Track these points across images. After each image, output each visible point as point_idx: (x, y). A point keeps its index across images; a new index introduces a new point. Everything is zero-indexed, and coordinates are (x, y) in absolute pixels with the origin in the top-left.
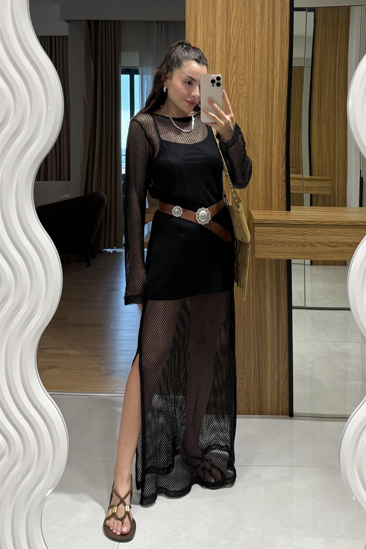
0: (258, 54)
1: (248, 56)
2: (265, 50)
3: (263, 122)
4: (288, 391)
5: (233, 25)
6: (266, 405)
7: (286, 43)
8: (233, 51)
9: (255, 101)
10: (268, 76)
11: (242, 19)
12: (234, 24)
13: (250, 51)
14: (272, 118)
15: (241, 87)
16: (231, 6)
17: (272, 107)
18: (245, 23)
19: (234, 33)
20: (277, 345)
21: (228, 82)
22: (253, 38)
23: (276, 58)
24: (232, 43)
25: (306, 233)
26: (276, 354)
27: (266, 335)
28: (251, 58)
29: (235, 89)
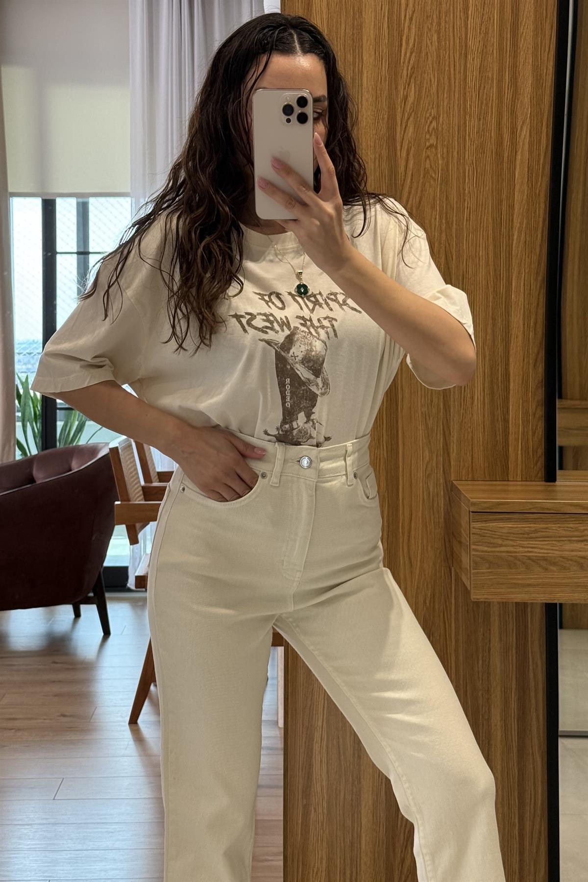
0: (474, 64)
1: (447, 68)
2: (493, 50)
3: (487, 249)
7: (548, 33)
8: (408, 55)
9: (464, 190)
10: (499, 123)
13: (451, 54)
14: (510, 237)
15: (429, 153)
17: (511, 207)
19: (411, 6)
20: (519, 823)
21: (394, 140)
22: (461, 18)
23: (521, 75)
24: (406, 31)
26: (516, 845)
28: (455, 74)
29: (414, 156)
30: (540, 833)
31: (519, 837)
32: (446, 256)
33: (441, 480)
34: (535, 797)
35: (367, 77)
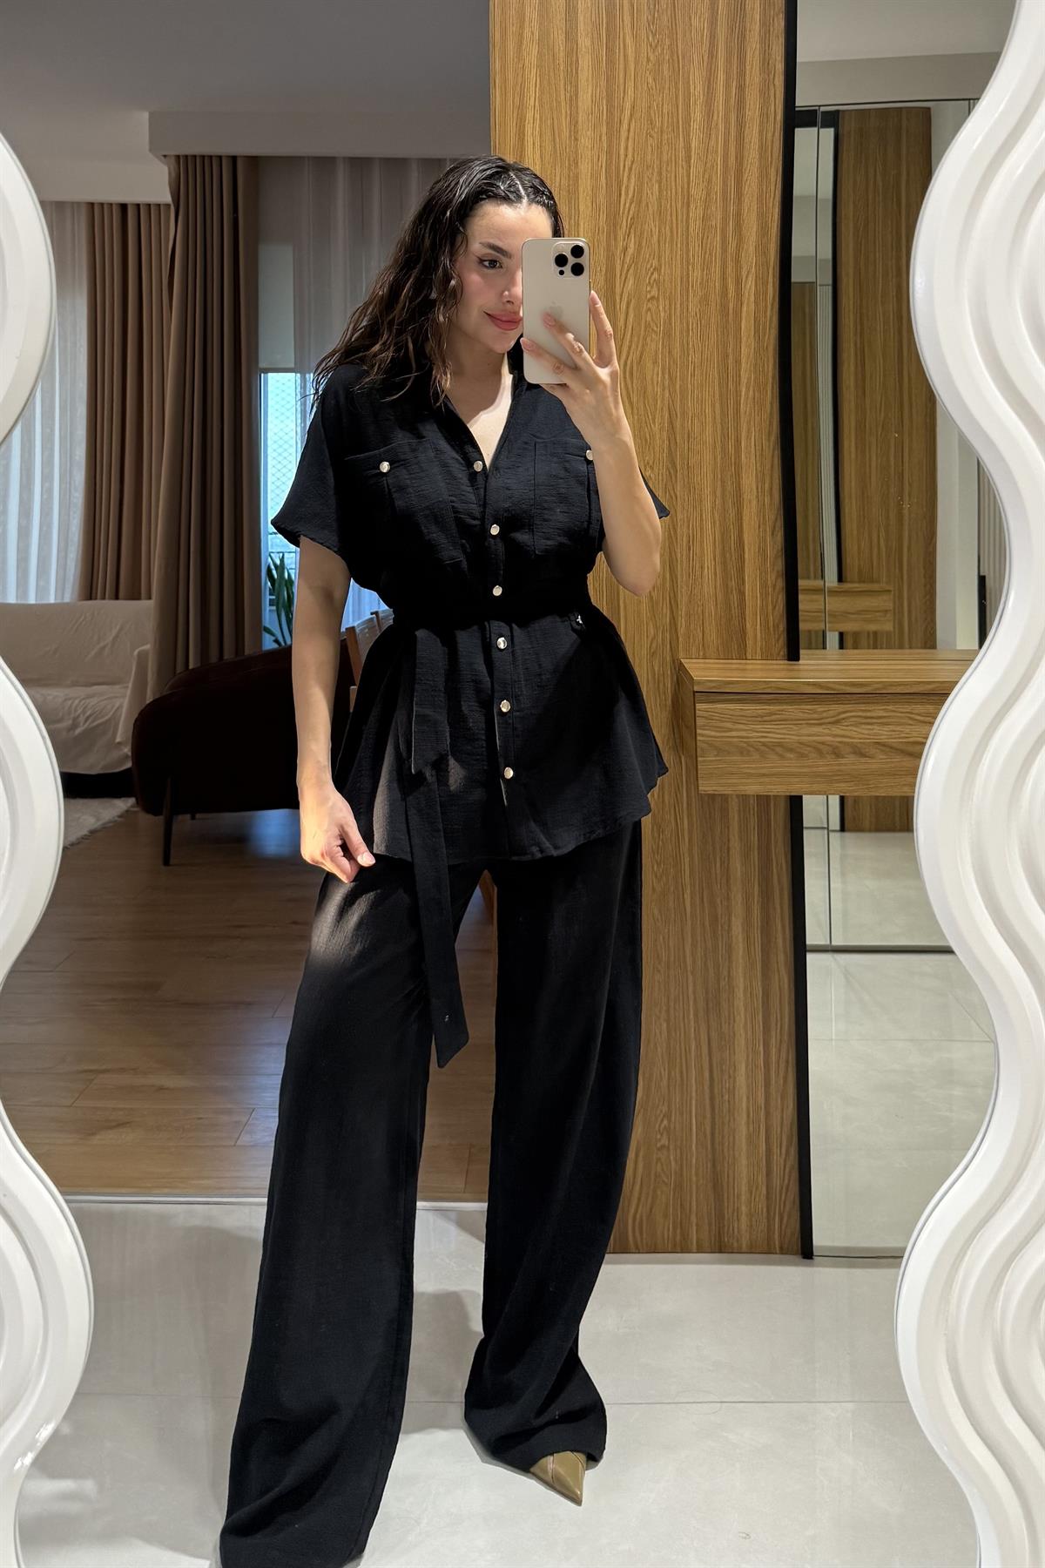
0: (696, 212)
1: (669, 218)
2: (716, 199)
3: (713, 406)
4: (797, 1184)
5: (626, 133)
6: (736, 1226)
7: (773, 179)
8: (627, 205)
9: (688, 344)
10: (724, 273)
11: (653, 115)
12: (629, 131)
13: (673, 203)
14: (738, 393)
15: (650, 305)
16: (622, 81)
17: (738, 362)
18: (662, 127)
19: (630, 156)
20: (764, 1052)
21: (613, 293)
22: (683, 167)
23: (745, 223)
24: (625, 179)
25: (844, 719)
26: (761, 1075)
27: (732, 1021)
28: (677, 224)
29: (634, 309)
30: (787, 1062)
31: (765, 1067)
32: (670, 414)
33: (668, 659)
34: (781, 1019)
35: (584, 228)
